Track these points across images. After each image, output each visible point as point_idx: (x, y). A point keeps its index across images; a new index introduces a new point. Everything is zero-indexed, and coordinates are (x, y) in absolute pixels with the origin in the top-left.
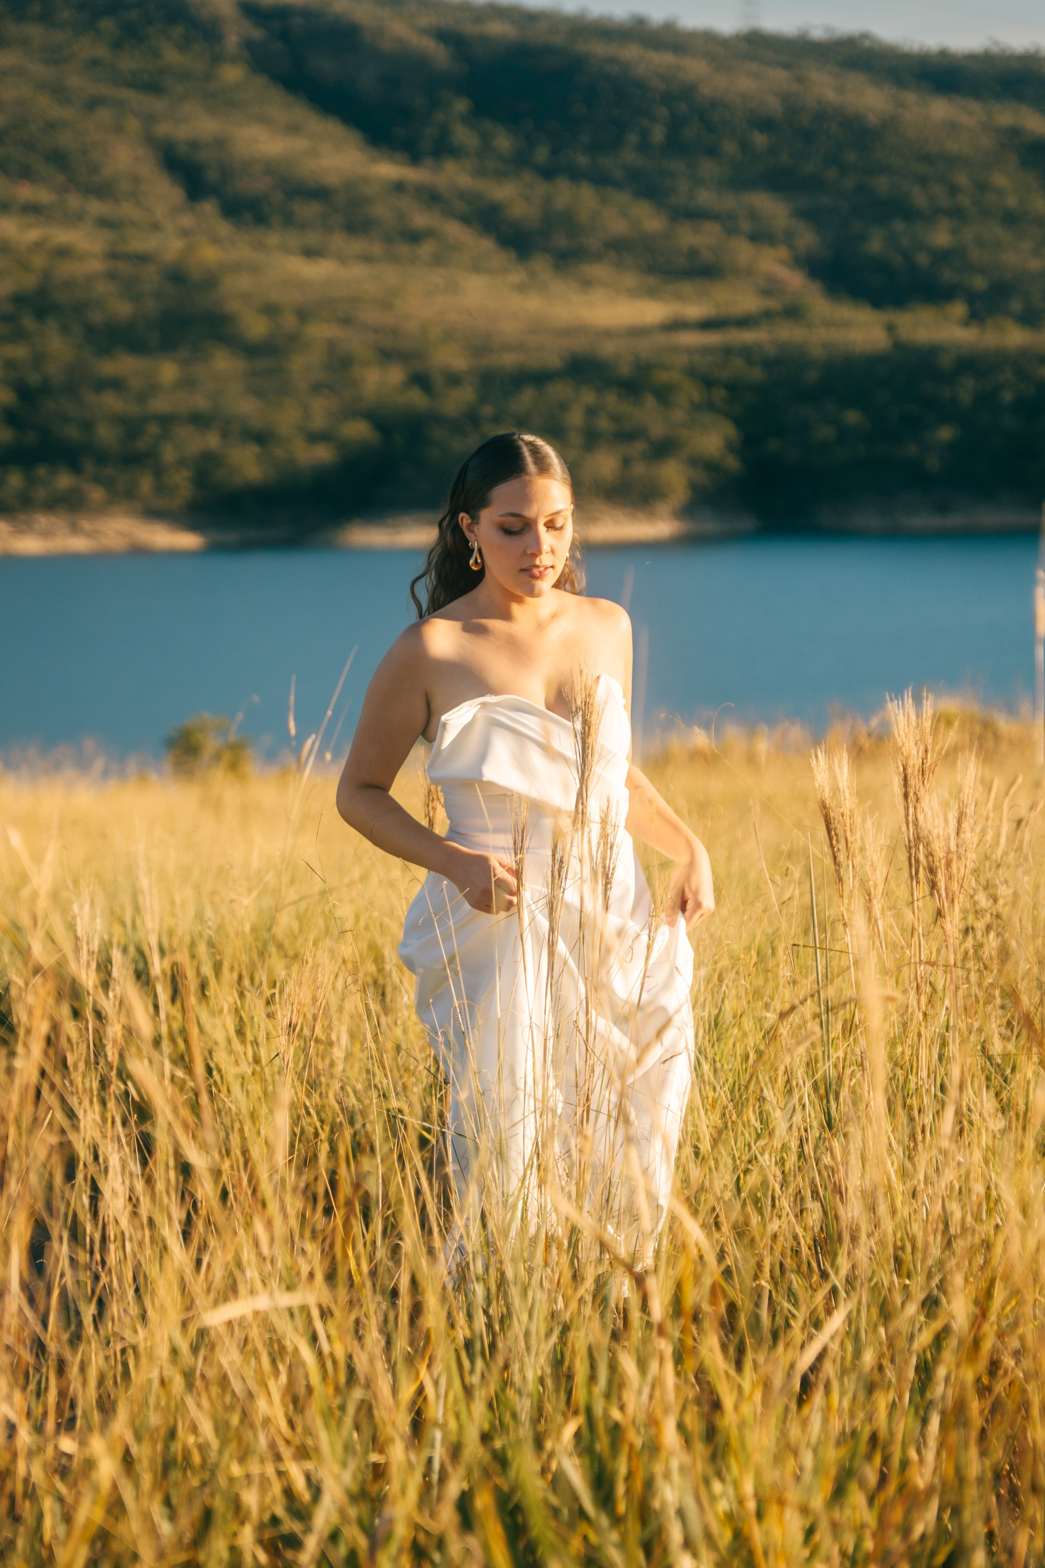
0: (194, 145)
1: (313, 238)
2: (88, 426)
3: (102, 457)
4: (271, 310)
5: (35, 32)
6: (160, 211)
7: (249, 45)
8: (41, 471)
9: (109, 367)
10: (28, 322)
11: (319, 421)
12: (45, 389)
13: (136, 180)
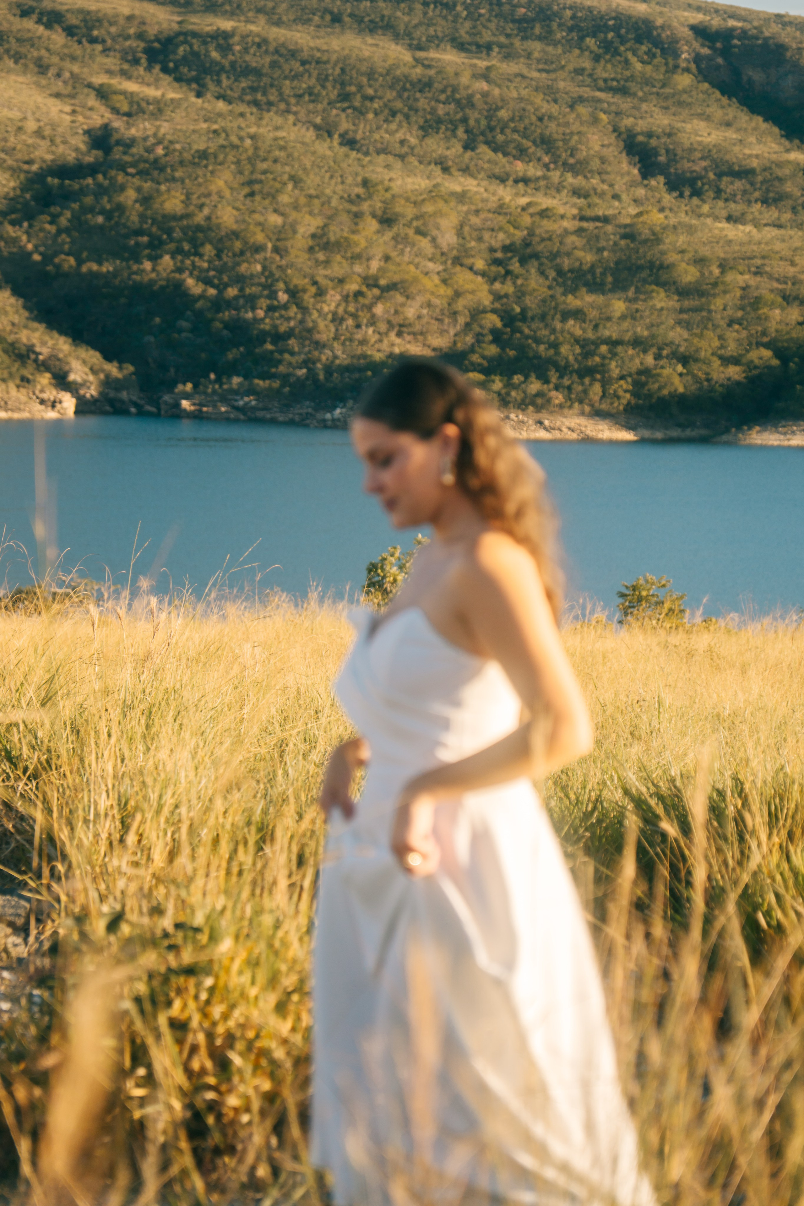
0: (650, 135)
1: (735, 208)
2: (555, 346)
3: (563, 370)
4: (700, 261)
5: (536, 47)
6: (620, 185)
7: (697, 59)
8: (517, 378)
9: (572, 302)
10: (515, 266)
11: (732, 349)
12: (523, 316)
13: (603, 160)
